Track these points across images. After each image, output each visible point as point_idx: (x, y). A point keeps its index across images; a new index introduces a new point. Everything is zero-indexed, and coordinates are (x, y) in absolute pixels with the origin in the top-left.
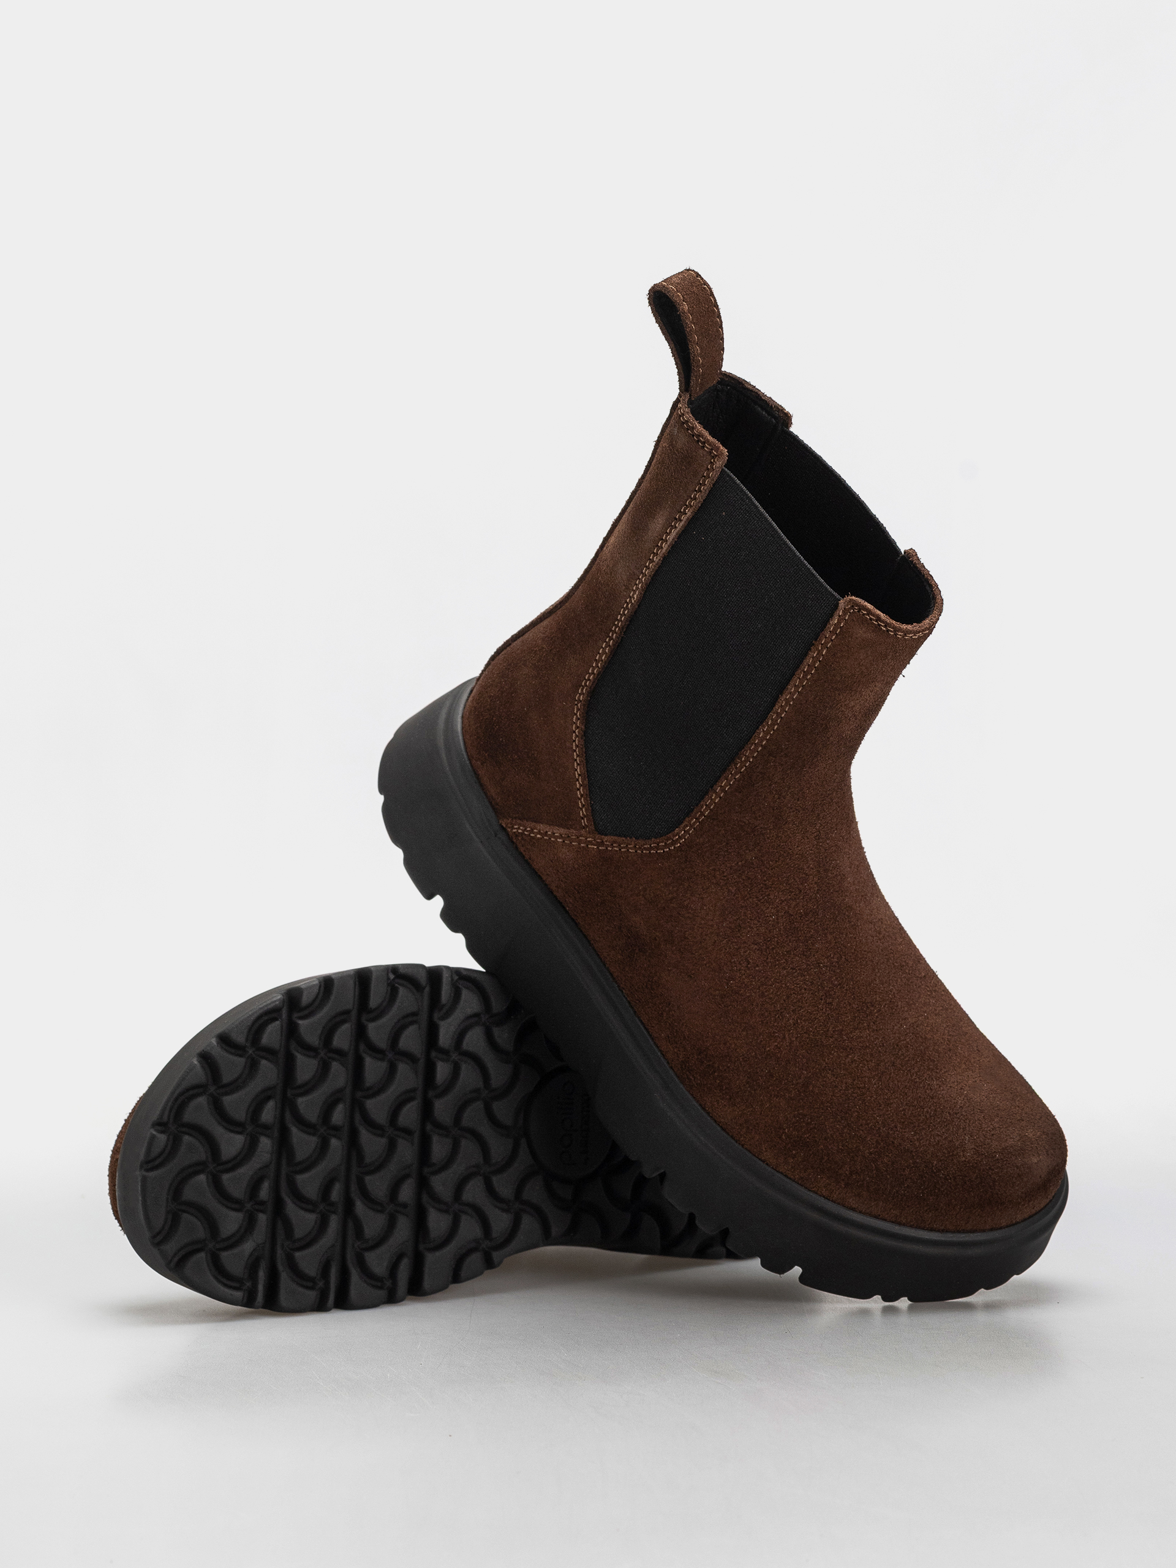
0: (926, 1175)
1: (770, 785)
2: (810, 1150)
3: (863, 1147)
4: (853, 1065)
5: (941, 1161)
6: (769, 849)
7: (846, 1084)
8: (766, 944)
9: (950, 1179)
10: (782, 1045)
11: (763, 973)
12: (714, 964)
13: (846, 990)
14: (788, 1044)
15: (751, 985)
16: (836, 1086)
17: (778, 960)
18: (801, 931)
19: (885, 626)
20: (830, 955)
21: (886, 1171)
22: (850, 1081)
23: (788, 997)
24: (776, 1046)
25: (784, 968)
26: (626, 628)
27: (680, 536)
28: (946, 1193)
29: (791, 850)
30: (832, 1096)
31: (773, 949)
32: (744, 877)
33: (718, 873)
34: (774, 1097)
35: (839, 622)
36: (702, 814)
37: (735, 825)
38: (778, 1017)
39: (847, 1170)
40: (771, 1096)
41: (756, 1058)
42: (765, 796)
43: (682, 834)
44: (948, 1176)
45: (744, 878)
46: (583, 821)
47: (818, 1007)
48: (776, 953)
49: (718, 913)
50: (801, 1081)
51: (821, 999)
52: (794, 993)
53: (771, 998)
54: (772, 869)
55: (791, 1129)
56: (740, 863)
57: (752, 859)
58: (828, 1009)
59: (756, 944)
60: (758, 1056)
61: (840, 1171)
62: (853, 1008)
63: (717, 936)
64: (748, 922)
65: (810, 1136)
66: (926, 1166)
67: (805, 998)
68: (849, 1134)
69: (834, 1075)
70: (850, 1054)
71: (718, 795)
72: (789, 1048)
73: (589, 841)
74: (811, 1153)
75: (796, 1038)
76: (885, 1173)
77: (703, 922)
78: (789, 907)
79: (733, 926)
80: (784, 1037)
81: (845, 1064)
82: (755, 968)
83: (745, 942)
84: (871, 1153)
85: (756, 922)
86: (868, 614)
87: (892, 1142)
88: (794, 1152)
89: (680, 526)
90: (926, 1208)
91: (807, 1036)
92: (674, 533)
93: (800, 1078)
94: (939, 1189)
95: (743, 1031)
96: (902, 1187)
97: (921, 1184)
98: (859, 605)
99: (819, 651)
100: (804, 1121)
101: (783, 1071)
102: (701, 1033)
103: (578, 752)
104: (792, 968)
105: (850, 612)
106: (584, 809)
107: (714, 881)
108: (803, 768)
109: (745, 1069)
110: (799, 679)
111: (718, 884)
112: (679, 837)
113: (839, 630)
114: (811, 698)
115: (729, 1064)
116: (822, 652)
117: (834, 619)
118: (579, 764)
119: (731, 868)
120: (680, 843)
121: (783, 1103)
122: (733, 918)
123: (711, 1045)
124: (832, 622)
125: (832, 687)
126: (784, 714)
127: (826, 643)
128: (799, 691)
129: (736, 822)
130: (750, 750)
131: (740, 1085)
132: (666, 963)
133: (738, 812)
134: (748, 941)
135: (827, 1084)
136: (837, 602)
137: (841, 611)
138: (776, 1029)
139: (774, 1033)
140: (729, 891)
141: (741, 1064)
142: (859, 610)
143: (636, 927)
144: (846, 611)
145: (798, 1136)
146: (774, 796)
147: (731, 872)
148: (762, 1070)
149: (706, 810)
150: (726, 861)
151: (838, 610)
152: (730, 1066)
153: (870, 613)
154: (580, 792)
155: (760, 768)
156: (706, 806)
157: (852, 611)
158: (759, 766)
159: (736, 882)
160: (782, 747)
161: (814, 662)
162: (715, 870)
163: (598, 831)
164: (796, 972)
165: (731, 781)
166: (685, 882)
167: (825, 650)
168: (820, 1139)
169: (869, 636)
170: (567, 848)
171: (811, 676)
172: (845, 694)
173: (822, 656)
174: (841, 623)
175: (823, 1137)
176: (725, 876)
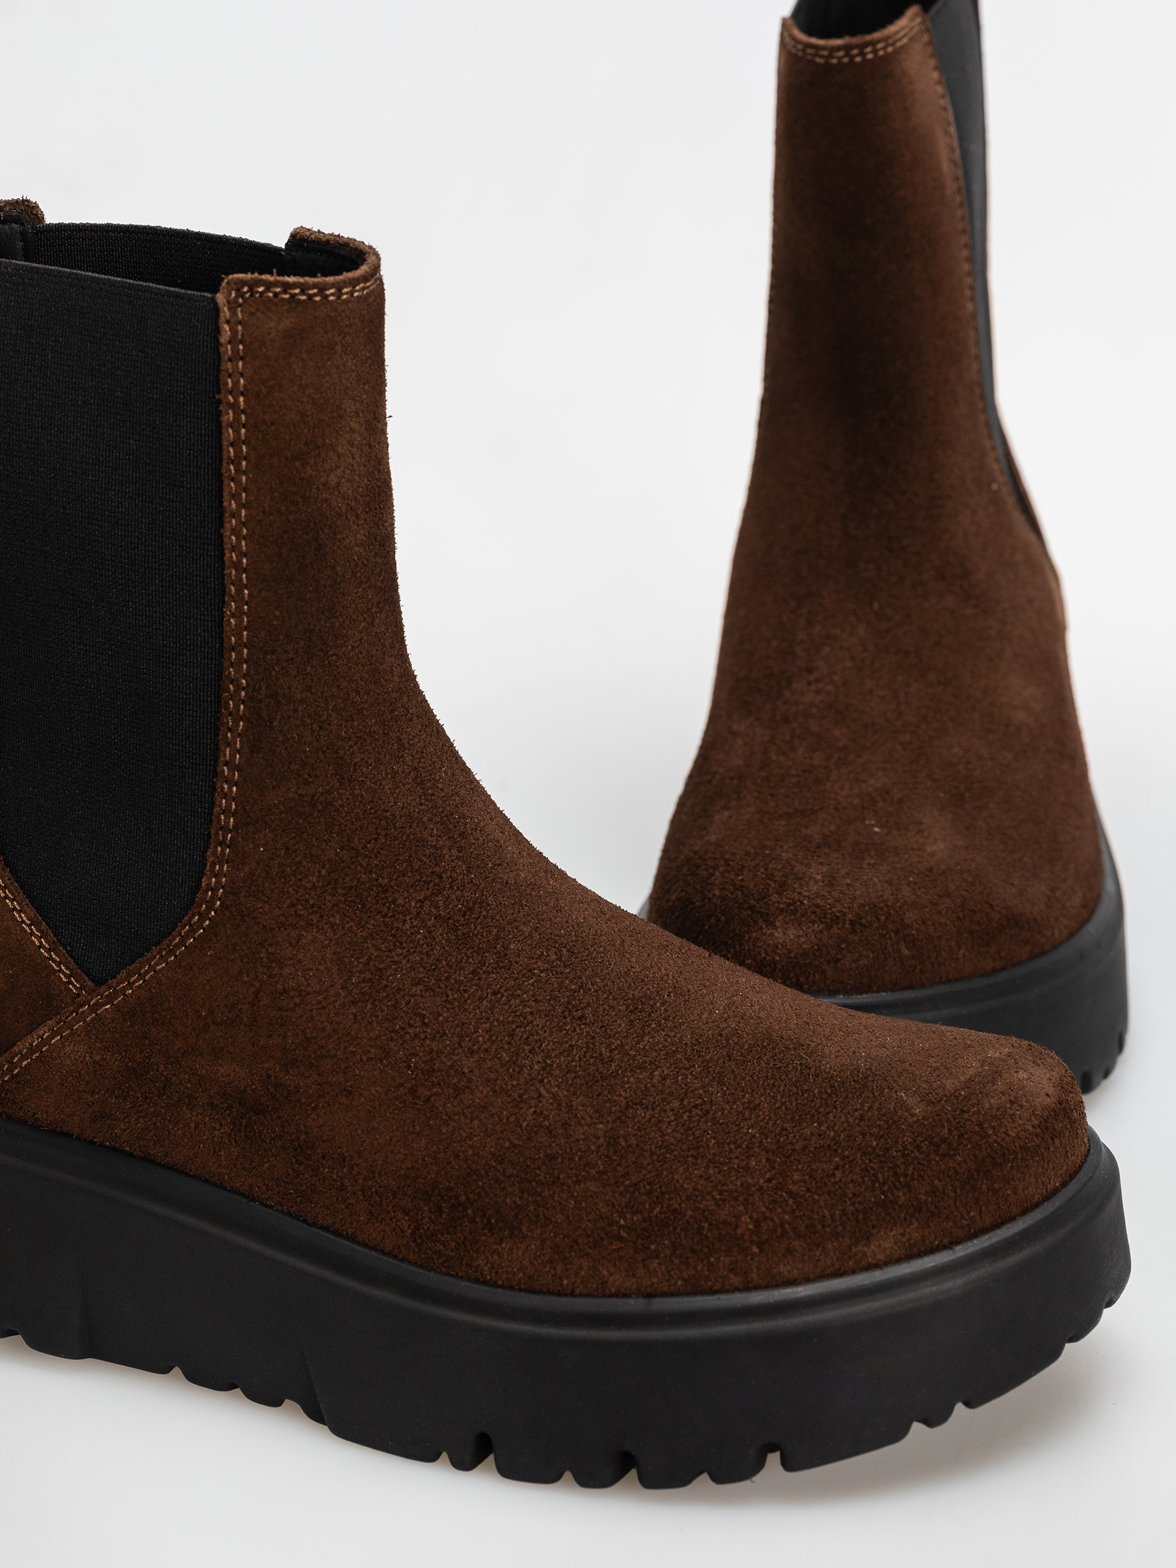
0: (872, 1165)
1: (296, 711)
2: (675, 1228)
3: (753, 1178)
4: (668, 1082)
5: (882, 1137)
6: (353, 823)
7: (672, 1110)
8: (433, 976)
9: (912, 1152)
10: (543, 1106)
11: (453, 1022)
12: (373, 1050)
13: (596, 991)
14: (551, 1101)
15: (445, 1047)
16: (660, 1121)
17: (465, 991)
18: (476, 936)
19: (303, 292)
20: (542, 953)
21: (808, 1190)
22: (676, 1104)
23: (512, 1035)
24: (535, 1112)
25: (481, 999)
28: (920, 1175)
29: (387, 811)
30: (661, 1137)
31: (447, 978)
32: (340, 891)
33: (300, 907)
34: (575, 1185)
35: (234, 332)
36: (226, 829)
37: (282, 813)
38: (514, 1070)
39: (748, 1224)
40: (569, 1187)
41: (515, 1146)
42: (298, 735)
43: (217, 876)
44: (905, 1149)
45: (343, 892)
46: (71, 986)
47: (565, 1030)
48: (456, 982)
49: (335, 969)
50: (601, 1140)
51: (565, 1017)
52: (517, 1027)
53: (486, 1050)
54: (376, 856)
55: (628, 1216)
56: (323, 872)
57: (337, 854)
58: (583, 1026)
59: (418, 984)
60: (516, 1142)
61: (739, 1231)
62: (620, 1011)
63: (353, 1004)
64: (387, 956)
65: (662, 1208)
66: (865, 1154)
67: (538, 1026)
68: (719, 1172)
69: (647, 1107)
70: (654, 1071)
71: (231, 782)
72: (555, 1104)
73: (95, 1004)
74: (678, 1230)
75: (558, 1086)
76: (808, 1194)
77: (320, 998)
78: (437, 908)
79: (368, 975)
80: (540, 1095)
81: (653, 1086)
82: (436, 1020)
83: (399, 990)
84: (770, 1180)
85: (399, 951)
86: (267, 289)
87: (793, 1150)
88: (653, 1247)
90: (902, 1215)
91: (573, 1075)
93: (598, 1138)
94: (906, 1175)
95: (471, 1120)
96: (846, 1202)
97: (872, 1181)
98: (244, 283)
99: (234, 406)
100: (640, 1193)
101: (567, 1143)
102: (413, 1167)
103: (10, 896)
104: (494, 994)
105: (240, 305)
106: (63, 968)
107: (302, 923)
108: (328, 652)
109: (507, 1174)
110: (233, 480)
111: (309, 924)
112: (212, 890)
113: (241, 347)
114: (267, 502)
115: (480, 1183)
116: (239, 406)
117: (223, 333)
118: (21, 911)
119: (314, 887)
120: (220, 899)
121: (593, 1186)
122: (362, 962)
123: (437, 1174)
124: (222, 340)
125: (286, 458)
126: (245, 561)
127: (236, 383)
128: (244, 501)
129: (281, 807)
130: (232, 665)
131: (514, 1201)
132: (304, 1100)
133: (274, 788)
134: (403, 986)
135: (643, 1125)
136: (213, 301)
137: (226, 312)
138: (520, 1089)
139: (520, 1096)
140: (332, 925)
141: (499, 1171)
142: (251, 290)
143: (231, 1083)
144: (232, 305)
145: (645, 1220)
146: (311, 729)
147: (318, 893)
148: (535, 1159)
149: (227, 818)
150: (301, 880)
151: (222, 315)
152: (484, 1184)
153: (269, 286)
154: (44, 948)
155: (263, 688)
156: (224, 812)
157: (241, 300)
158: (260, 687)
159: (334, 906)
160: (274, 624)
161: (237, 432)
162: (292, 905)
163: (99, 982)
164: (503, 996)
165: (236, 744)
166: (260, 952)
167: (241, 399)
168: (680, 1205)
169: (286, 323)
170: (71, 1042)
171: (247, 463)
172: (312, 461)
173: (243, 412)
174: (237, 332)
175: (684, 1198)
176: (313, 906)
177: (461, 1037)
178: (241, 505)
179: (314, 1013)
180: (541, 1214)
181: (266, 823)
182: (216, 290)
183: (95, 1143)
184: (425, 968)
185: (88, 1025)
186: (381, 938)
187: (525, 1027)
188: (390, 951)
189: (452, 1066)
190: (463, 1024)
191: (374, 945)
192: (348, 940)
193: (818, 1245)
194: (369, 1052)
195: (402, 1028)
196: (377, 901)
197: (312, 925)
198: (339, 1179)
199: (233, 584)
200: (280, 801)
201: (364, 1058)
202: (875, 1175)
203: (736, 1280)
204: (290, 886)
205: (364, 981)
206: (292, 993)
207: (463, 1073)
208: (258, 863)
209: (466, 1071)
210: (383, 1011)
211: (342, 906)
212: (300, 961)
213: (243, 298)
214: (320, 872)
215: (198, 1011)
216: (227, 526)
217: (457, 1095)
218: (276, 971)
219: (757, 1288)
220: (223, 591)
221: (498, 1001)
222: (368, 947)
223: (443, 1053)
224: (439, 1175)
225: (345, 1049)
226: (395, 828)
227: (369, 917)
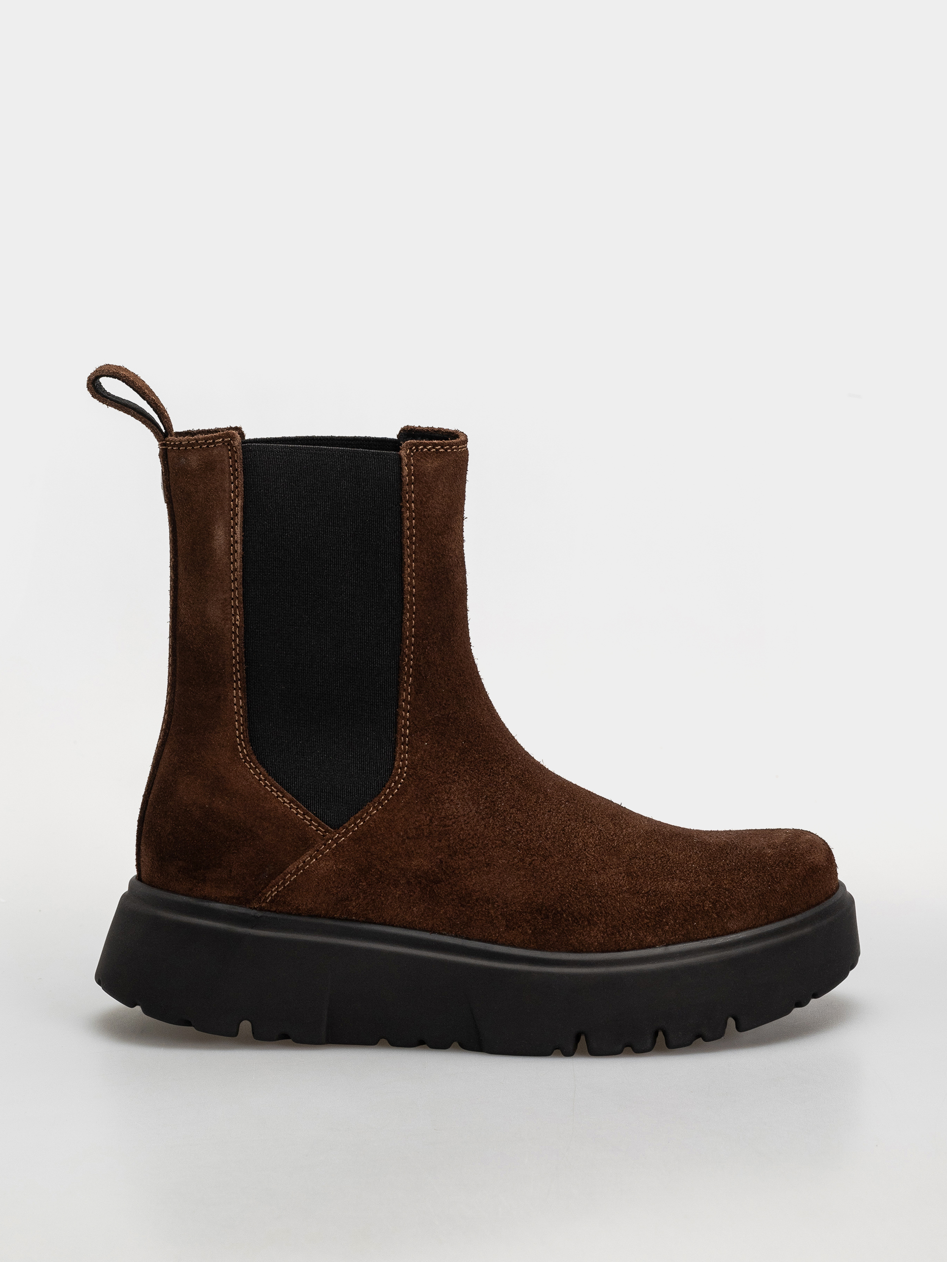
2: (673, 910)
4: (644, 848)
6: (468, 729)
8: (519, 804)
12: (497, 842)
15: (534, 837)
17: (535, 811)
19: (442, 448)
23: (563, 830)
24: (586, 864)
25: (544, 814)
26: (245, 657)
27: (244, 529)
30: (652, 871)
31: (525, 805)
32: (466, 764)
33: (448, 773)
34: (617, 896)
35: (409, 469)
36: (405, 736)
37: (434, 725)
38: (570, 846)
39: (709, 905)
40: (614, 897)
41: (581, 881)
42: (439, 683)
43: (403, 761)
45: (468, 764)
46: (319, 832)
47: (587, 827)
48: (530, 806)
49: (470, 803)
50: (624, 874)
52: (565, 826)
53: (554, 838)
54: (480, 746)
55: (648, 907)
56: (457, 754)
57: (462, 745)
59: (513, 808)
60: (581, 879)
61: (706, 909)
63: (483, 820)
64: (495, 795)
68: (687, 884)
69: (640, 859)
70: (635, 844)
71: (406, 711)
72: (595, 860)
73: (336, 838)
74: (675, 911)
77: (465, 818)
78: (511, 772)
79: (488, 805)
80: (587, 857)
81: (638, 850)
82: (526, 824)
83: (504, 811)
85: (499, 792)
86: (425, 447)
89: (239, 519)
91: (599, 847)
92: (238, 529)
93: (621, 874)
94: (777, 878)
95: (556, 871)
96: (753, 891)
98: (414, 444)
99: (409, 509)
100: (651, 896)
101: (607, 877)
102: (529, 898)
103: (275, 790)
104: (549, 812)
105: (412, 456)
106: (313, 823)
107: (450, 781)
108: (450, 638)
109: (581, 894)
110: (408, 547)
111: (454, 781)
112: (400, 768)
113: (413, 477)
114: (426, 558)
115: (567, 901)
116: (412, 509)
117: (404, 471)
118: (283, 797)
119: (454, 762)
120: (405, 773)
121: (626, 895)
122: (483, 799)
123: (543, 899)
124: (404, 474)
125: (435, 534)
126: (414, 590)
127: (410, 497)
128: (414, 559)
129: (433, 722)
130: (407, 647)
131: (588, 907)
132: (463, 872)
133: (429, 712)
134: (506, 809)
135: (641, 866)
136: (400, 455)
137: (405, 460)
138: (576, 854)
139: (577, 857)
140: (465, 781)
141: (576, 893)
142: (417, 449)
143: (420, 869)
144: (408, 456)
145: (657, 908)
146: (444, 680)
147: (456, 765)
148: (593, 886)
149: (405, 730)
150: (447, 759)
151: (404, 461)
152: (569, 900)
153: (425, 446)
154: (300, 814)
155: (422, 659)
156: (403, 727)
157: (412, 454)
158: (420, 658)
159: (465, 771)
160: (427, 624)
161: (411, 522)
162: (444, 772)
163: (336, 827)
164: (553, 813)
165: (408, 690)
166: (431, 798)
167: (413, 505)
168: (673, 899)
169: (436, 464)
170: (323, 861)
171: (415, 538)
172: (446, 536)
173: (413, 511)
174: (411, 469)
175: (674, 896)
176: (454, 772)
177: (540, 832)
178: (412, 561)
179: (463, 826)
180: (603, 911)
181: (426, 730)
182: (399, 450)
183: (335, 917)
184: (514, 800)
185: (333, 850)
186: (490, 786)
187: (568, 826)
188: (495, 792)
189: (539, 846)
190: (539, 826)
191: (487, 790)
192: (475, 788)
193: (744, 913)
194: (496, 843)
195: (510, 830)
196: (485, 768)
197: (455, 781)
198: (487, 911)
199: (408, 603)
200: (432, 719)
201: (494, 846)
202: (763, 878)
203: (708, 933)
204: (442, 762)
205: (486, 808)
206: (450, 817)
207: (546, 848)
208: (425, 751)
209: (547, 847)
210: (499, 822)
211: (468, 771)
212: (452, 800)
213: (413, 453)
214: (455, 754)
215: (398, 833)
216: (406, 572)
217: (545, 860)
218: (440, 806)
219: (718, 936)
220: (403, 607)
221: (552, 815)
222: (485, 791)
223: (533, 840)
224: (544, 900)
225: (482, 842)
226: (485, 731)
227: (482, 776)
